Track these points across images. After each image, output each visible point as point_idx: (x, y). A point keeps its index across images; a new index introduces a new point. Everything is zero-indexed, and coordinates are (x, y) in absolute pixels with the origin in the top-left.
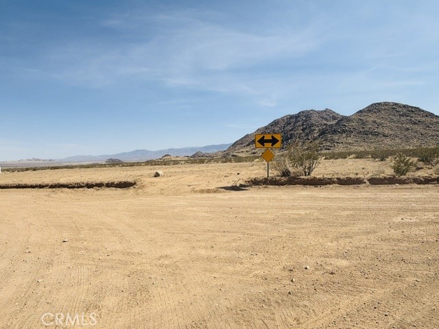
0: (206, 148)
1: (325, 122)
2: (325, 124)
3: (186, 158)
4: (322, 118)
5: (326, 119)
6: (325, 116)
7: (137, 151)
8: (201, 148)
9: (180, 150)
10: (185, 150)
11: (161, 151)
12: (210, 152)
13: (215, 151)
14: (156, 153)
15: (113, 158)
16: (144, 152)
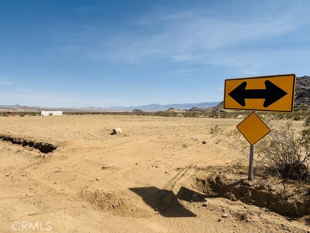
0: (200, 104)
1: (303, 87)
2: (303, 89)
3: (185, 112)
4: (300, 83)
5: (304, 85)
6: (304, 82)
7: (152, 105)
8: (196, 104)
9: (182, 105)
10: (185, 105)
11: (168, 106)
12: (203, 107)
13: (207, 107)
14: (164, 106)
15: (137, 109)
16: (157, 106)
